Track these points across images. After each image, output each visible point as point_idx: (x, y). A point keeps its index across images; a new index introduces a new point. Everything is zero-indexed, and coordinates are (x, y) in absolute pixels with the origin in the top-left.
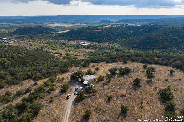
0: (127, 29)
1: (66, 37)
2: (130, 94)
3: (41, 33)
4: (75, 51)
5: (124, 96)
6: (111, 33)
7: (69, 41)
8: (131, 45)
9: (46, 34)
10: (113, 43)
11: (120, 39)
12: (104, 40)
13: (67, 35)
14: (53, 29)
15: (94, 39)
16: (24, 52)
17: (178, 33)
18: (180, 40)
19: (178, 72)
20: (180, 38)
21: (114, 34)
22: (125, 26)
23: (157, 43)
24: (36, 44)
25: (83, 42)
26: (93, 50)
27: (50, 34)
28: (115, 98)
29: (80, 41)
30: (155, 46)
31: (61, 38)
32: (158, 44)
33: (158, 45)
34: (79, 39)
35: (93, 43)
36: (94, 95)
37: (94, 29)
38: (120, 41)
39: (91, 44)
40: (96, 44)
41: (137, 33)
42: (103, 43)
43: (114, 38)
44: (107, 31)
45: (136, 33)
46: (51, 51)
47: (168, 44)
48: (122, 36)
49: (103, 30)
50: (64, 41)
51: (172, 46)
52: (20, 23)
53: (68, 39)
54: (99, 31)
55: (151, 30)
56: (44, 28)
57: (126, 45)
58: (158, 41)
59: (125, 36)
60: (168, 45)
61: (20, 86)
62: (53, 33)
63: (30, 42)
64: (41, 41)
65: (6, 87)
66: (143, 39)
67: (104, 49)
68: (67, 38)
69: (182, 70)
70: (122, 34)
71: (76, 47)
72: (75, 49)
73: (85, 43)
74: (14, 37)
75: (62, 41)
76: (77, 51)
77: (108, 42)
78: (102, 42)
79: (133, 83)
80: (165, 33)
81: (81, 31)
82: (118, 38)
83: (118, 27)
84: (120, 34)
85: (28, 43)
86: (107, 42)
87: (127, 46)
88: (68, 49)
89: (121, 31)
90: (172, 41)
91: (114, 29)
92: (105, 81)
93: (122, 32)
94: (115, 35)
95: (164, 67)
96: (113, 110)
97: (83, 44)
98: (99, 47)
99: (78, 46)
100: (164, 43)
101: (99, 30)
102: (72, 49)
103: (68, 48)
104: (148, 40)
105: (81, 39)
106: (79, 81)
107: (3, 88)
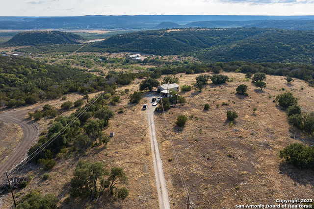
0: (208, 34)
1: (104, 47)
2: (235, 103)
3: (58, 43)
4: (124, 68)
5: (226, 105)
6: (181, 40)
7: (111, 53)
8: (216, 59)
9: (67, 44)
10: (185, 56)
11: (197, 49)
12: (170, 52)
13: (105, 45)
14: (79, 36)
15: (154, 50)
16: (41, 66)
17: (291, 39)
18: (293, 49)
19: (298, 82)
20: (294, 47)
21: (186, 42)
22: (204, 29)
23: (259, 54)
24: (54, 59)
25: (136, 55)
26: (154, 67)
27: (75, 44)
28: (214, 107)
29: (130, 53)
30: (255, 59)
31: (96, 49)
32: (260, 56)
33: (260, 58)
34: (127, 51)
35: (153, 57)
36: (183, 105)
37: (153, 34)
38: (196, 53)
39: (149, 58)
40: (158, 58)
41: (224, 41)
42: (169, 56)
43: (187, 48)
44: (173, 37)
45: (221, 40)
46: (82, 68)
47: (276, 55)
48: (200, 45)
49: (167, 35)
50: (102, 54)
51: (282, 59)
52: (14, 28)
53: (108, 51)
54: (162, 37)
55: (246, 35)
56: (63, 34)
57: (207, 58)
58: (259, 51)
59: (204, 45)
60: (275, 57)
61: (61, 101)
62: (79, 43)
63: (41, 56)
64: (62, 56)
65: (39, 102)
66: (234, 48)
67: (173, 65)
68: (106, 49)
69: (303, 80)
70: (199, 42)
71: (125, 62)
72: (123, 65)
73: (138, 56)
74: (11, 50)
75: (98, 54)
76: (127, 68)
77: (177, 54)
78: (167, 55)
79: (236, 92)
80: (269, 39)
81: (129, 38)
82: (193, 47)
83: (192, 31)
84: (196, 41)
85: (38, 57)
86: (175, 54)
87: (210, 59)
88: (112, 66)
89: (197, 37)
90: (281, 51)
91: (185, 34)
92: (193, 91)
93: (199, 38)
94: (188, 44)
95: (277, 77)
96: (215, 118)
97: (135, 57)
98: (163, 62)
99: (127, 61)
100: (269, 54)
101: (160, 35)
102: (118, 65)
103: (111, 64)
104: (244, 49)
105: (131, 51)
106: (153, 92)
107: (35, 103)
